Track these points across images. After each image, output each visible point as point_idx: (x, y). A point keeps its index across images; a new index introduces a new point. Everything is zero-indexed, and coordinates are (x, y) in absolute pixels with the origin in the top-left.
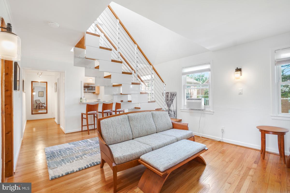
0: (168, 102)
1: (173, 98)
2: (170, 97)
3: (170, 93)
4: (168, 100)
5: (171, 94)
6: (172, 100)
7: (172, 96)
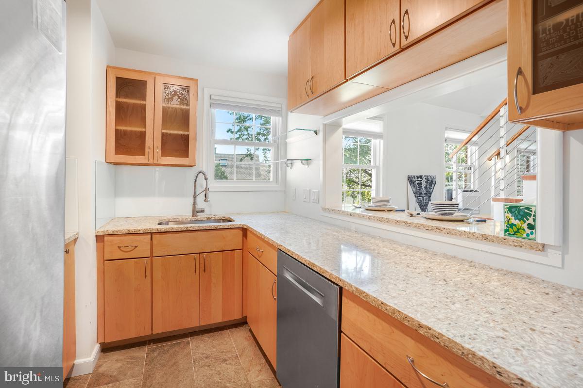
0: (422, 199)
1: (432, 190)
2: (426, 187)
3: (424, 179)
4: (420, 194)
5: (427, 180)
6: (429, 194)
7: (428, 186)
